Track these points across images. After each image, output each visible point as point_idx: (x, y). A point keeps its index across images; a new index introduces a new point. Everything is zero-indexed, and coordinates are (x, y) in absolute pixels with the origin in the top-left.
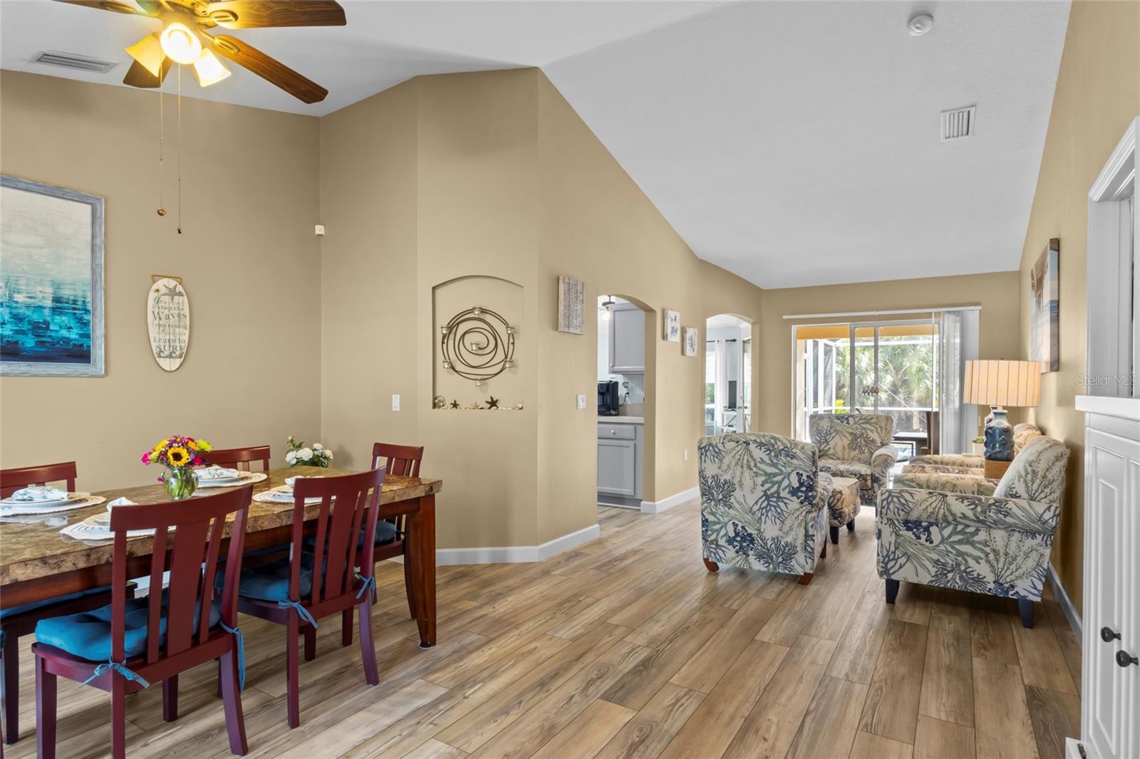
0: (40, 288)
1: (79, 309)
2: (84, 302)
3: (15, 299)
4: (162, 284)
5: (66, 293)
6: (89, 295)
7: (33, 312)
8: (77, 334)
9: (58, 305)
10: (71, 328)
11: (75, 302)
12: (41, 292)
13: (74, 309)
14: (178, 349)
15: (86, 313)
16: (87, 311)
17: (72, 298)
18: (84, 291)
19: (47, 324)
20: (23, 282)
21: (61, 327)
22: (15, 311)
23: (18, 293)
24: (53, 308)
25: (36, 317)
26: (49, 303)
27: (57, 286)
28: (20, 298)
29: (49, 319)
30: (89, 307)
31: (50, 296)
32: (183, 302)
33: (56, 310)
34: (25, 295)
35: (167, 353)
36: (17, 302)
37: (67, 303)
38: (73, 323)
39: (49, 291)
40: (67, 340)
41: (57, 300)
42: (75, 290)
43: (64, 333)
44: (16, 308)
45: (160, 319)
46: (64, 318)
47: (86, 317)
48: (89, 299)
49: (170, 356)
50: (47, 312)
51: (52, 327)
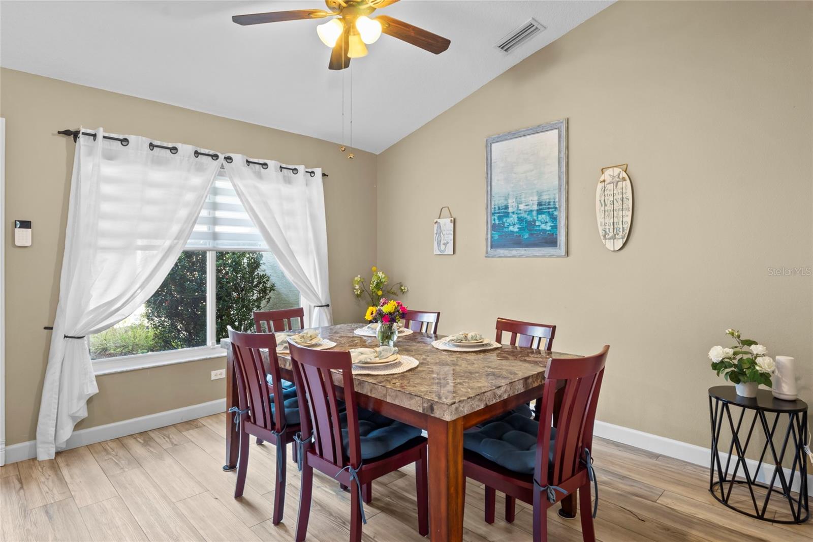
0: (531, 198)
1: (551, 208)
2: (554, 202)
3: (520, 208)
4: (607, 175)
5: (545, 198)
6: (557, 196)
7: (528, 215)
8: (551, 226)
9: (540, 207)
10: (547, 222)
11: (549, 203)
12: (532, 200)
13: (549, 208)
14: (621, 230)
15: (555, 210)
16: (556, 208)
17: (548, 201)
18: (554, 194)
19: (534, 221)
20: (523, 196)
21: (541, 223)
22: (520, 216)
23: (521, 203)
24: (537, 210)
25: (529, 218)
26: (535, 207)
27: (540, 194)
28: (522, 207)
29: (535, 218)
30: (557, 206)
31: (536, 202)
32: (626, 186)
33: (540, 212)
34: (524, 204)
35: (611, 234)
36: (520, 210)
37: (545, 205)
38: (547, 218)
39: (536, 198)
40: (544, 231)
41: (540, 204)
42: (549, 195)
43: (543, 226)
44: (520, 214)
45: (605, 205)
46: (543, 216)
47: (556, 213)
48: (557, 200)
49: (614, 238)
50: (534, 213)
51: (538, 223)
